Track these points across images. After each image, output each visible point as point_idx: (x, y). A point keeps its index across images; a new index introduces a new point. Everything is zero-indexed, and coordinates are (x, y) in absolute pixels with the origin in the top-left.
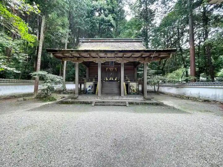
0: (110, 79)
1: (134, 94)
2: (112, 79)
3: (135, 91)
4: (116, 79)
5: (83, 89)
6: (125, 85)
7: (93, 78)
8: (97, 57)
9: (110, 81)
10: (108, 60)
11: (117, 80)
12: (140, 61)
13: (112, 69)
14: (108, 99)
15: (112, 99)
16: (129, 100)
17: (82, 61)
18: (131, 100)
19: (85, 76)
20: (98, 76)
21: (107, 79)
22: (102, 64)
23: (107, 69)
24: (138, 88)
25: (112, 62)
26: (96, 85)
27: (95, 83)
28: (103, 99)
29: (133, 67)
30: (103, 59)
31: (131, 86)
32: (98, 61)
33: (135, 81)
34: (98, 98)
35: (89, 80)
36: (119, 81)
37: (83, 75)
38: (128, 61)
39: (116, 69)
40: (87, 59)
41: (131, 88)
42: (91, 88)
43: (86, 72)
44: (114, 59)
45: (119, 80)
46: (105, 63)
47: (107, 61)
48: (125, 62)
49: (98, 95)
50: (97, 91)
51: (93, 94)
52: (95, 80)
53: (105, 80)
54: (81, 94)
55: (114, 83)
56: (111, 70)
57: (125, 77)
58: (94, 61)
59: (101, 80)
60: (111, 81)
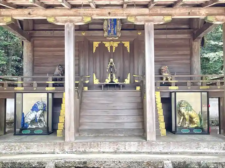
0: (108, 81)
1: (191, 132)
2: (116, 81)
3: (196, 120)
4: (127, 81)
5: (13, 117)
6: (159, 100)
7: (47, 79)
8: (61, 6)
9: (107, 86)
10: (98, 15)
11: (133, 85)
12: (210, 19)
13: (115, 45)
14: (99, 152)
15: (115, 152)
16: (176, 153)
17: (9, 19)
18: (181, 153)
19: (19, 71)
20: (64, 71)
21: (96, 82)
22: (79, 29)
23: (96, 44)
24: (205, 109)
25: (115, 20)
26: (57, 103)
27: (53, 94)
28: (85, 152)
29: (185, 36)
30: (82, 11)
31: (180, 105)
32: (65, 18)
33: (194, 87)
34: (67, 148)
35: (31, 85)
36: (138, 88)
37: (12, 66)
38: (168, 19)
39: (127, 44)
40: (26, 11)
41: (183, 110)
42: (40, 112)
43: (22, 56)
44: (119, 11)
45: (138, 85)
46: (88, 24)
47: (95, 17)
48: (160, 20)
49: (63, 138)
50: (60, 126)
51: (49, 133)
52: (54, 85)
53: (91, 86)
54: (5, 133)
55: (121, 94)
56: (111, 47)
57: (159, 72)
58: (50, 20)
59: (76, 85)
60: (112, 86)
